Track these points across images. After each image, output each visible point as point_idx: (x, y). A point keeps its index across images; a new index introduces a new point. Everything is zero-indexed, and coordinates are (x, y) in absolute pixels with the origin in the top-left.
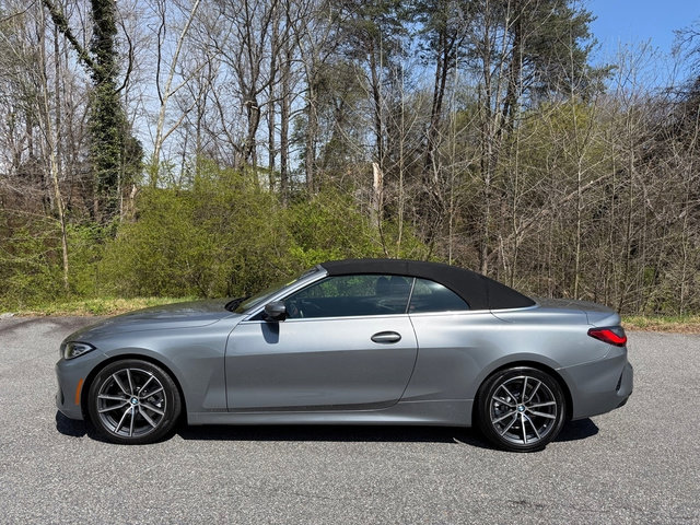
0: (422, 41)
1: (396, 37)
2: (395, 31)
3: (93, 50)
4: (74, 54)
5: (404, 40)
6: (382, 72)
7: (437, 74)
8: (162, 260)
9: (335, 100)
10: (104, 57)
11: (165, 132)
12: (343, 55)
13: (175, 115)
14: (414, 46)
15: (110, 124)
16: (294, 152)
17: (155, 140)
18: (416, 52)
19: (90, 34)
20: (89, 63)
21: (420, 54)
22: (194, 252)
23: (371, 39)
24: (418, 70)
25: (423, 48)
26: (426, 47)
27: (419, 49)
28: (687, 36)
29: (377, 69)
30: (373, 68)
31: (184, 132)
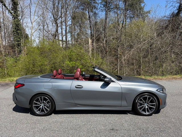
0: (101, 5)
1: (94, 4)
2: (94, 3)
3: (12, 10)
4: (7, 11)
5: (96, 5)
6: (91, 14)
7: (105, 14)
8: (31, 66)
9: (79, 22)
10: (15, 11)
11: (33, 31)
12: (80, 9)
13: (36, 27)
14: (99, 7)
15: (18, 30)
16: (69, 35)
17: (30, 34)
18: (100, 8)
19: (11, 6)
20: (11, 13)
21: (101, 8)
22: (40, 64)
23: (88, 5)
24: (100, 13)
25: (101, 7)
26: (102, 7)
27: (100, 7)
28: (169, 2)
29: (90, 13)
30: (89, 13)
31: (39, 31)
